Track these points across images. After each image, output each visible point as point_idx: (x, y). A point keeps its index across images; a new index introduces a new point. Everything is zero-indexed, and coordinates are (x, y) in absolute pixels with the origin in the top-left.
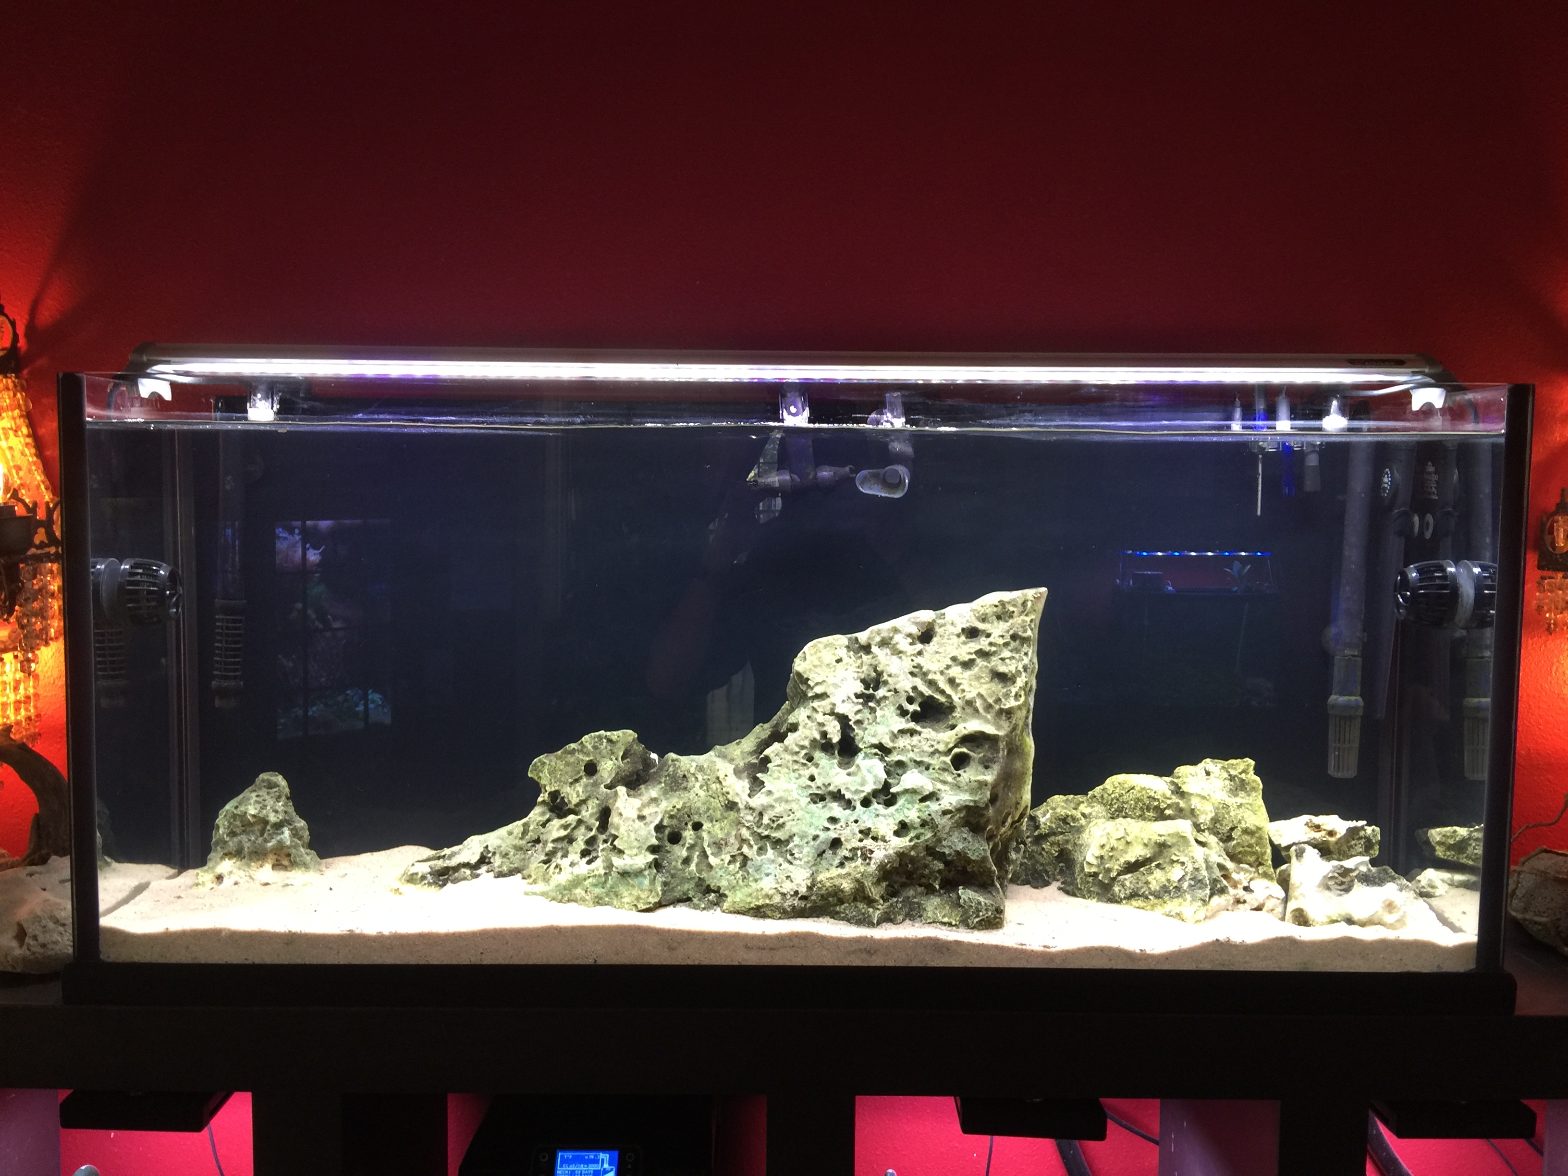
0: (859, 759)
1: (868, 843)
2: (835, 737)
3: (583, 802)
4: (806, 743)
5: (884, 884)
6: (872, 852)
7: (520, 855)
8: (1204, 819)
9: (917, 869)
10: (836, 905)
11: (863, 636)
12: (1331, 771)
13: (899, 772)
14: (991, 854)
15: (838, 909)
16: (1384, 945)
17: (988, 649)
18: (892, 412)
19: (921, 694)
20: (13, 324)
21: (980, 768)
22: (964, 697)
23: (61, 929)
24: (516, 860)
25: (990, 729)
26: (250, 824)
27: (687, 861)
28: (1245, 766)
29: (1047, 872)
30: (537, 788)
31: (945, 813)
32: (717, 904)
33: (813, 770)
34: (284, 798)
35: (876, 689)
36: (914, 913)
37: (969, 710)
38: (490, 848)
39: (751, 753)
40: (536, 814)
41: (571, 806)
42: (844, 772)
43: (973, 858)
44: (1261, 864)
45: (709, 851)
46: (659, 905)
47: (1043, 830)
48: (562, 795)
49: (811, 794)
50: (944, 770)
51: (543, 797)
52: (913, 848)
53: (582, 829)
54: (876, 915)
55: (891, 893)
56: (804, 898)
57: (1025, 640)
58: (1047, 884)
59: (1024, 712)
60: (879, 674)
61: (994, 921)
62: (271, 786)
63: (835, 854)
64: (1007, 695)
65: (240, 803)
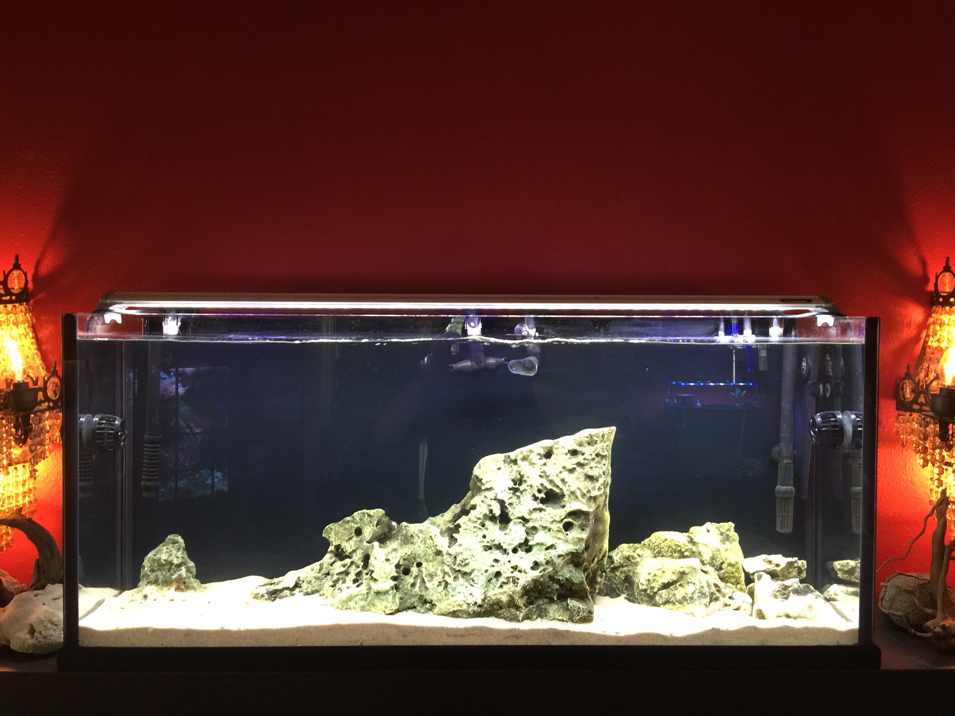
0: (511, 525)
1: (516, 574)
2: (497, 512)
3: (354, 551)
4: (481, 516)
5: (526, 597)
6: (518, 579)
7: (318, 582)
8: (707, 557)
9: (544, 589)
10: (498, 610)
11: (513, 455)
12: (778, 529)
13: (534, 532)
14: (586, 579)
15: (499, 612)
16: (807, 630)
17: (582, 461)
18: (528, 325)
19: (546, 488)
20: (25, 274)
21: (579, 530)
22: (570, 489)
23: (55, 627)
24: (316, 585)
25: (585, 508)
26: (163, 565)
27: (413, 585)
28: (729, 527)
29: (618, 589)
30: (327, 543)
31: (559, 556)
32: (431, 610)
33: (484, 532)
34: (182, 549)
35: (520, 484)
36: (542, 614)
37: (572, 497)
38: (300, 579)
39: (450, 522)
40: (328, 558)
41: (347, 554)
42: (502, 533)
43: (575, 582)
44: (738, 583)
45: (426, 579)
46: (398, 611)
47: (616, 564)
48: (342, 547)
49: (484, 546)
50: (559, 531)
51: (331, 548)
52: (542, 576)
53: (354, 567)
54: (521, 616)
55: (530, 603)
56: (480, 606)
57: (603, 457)
58: (618, 595)
59: (604, 498)
60: (522, 476)
61: (587, 618)
62: (174, 542)
63: (497, 580)
64: (594, 488)
65: (157, 553)
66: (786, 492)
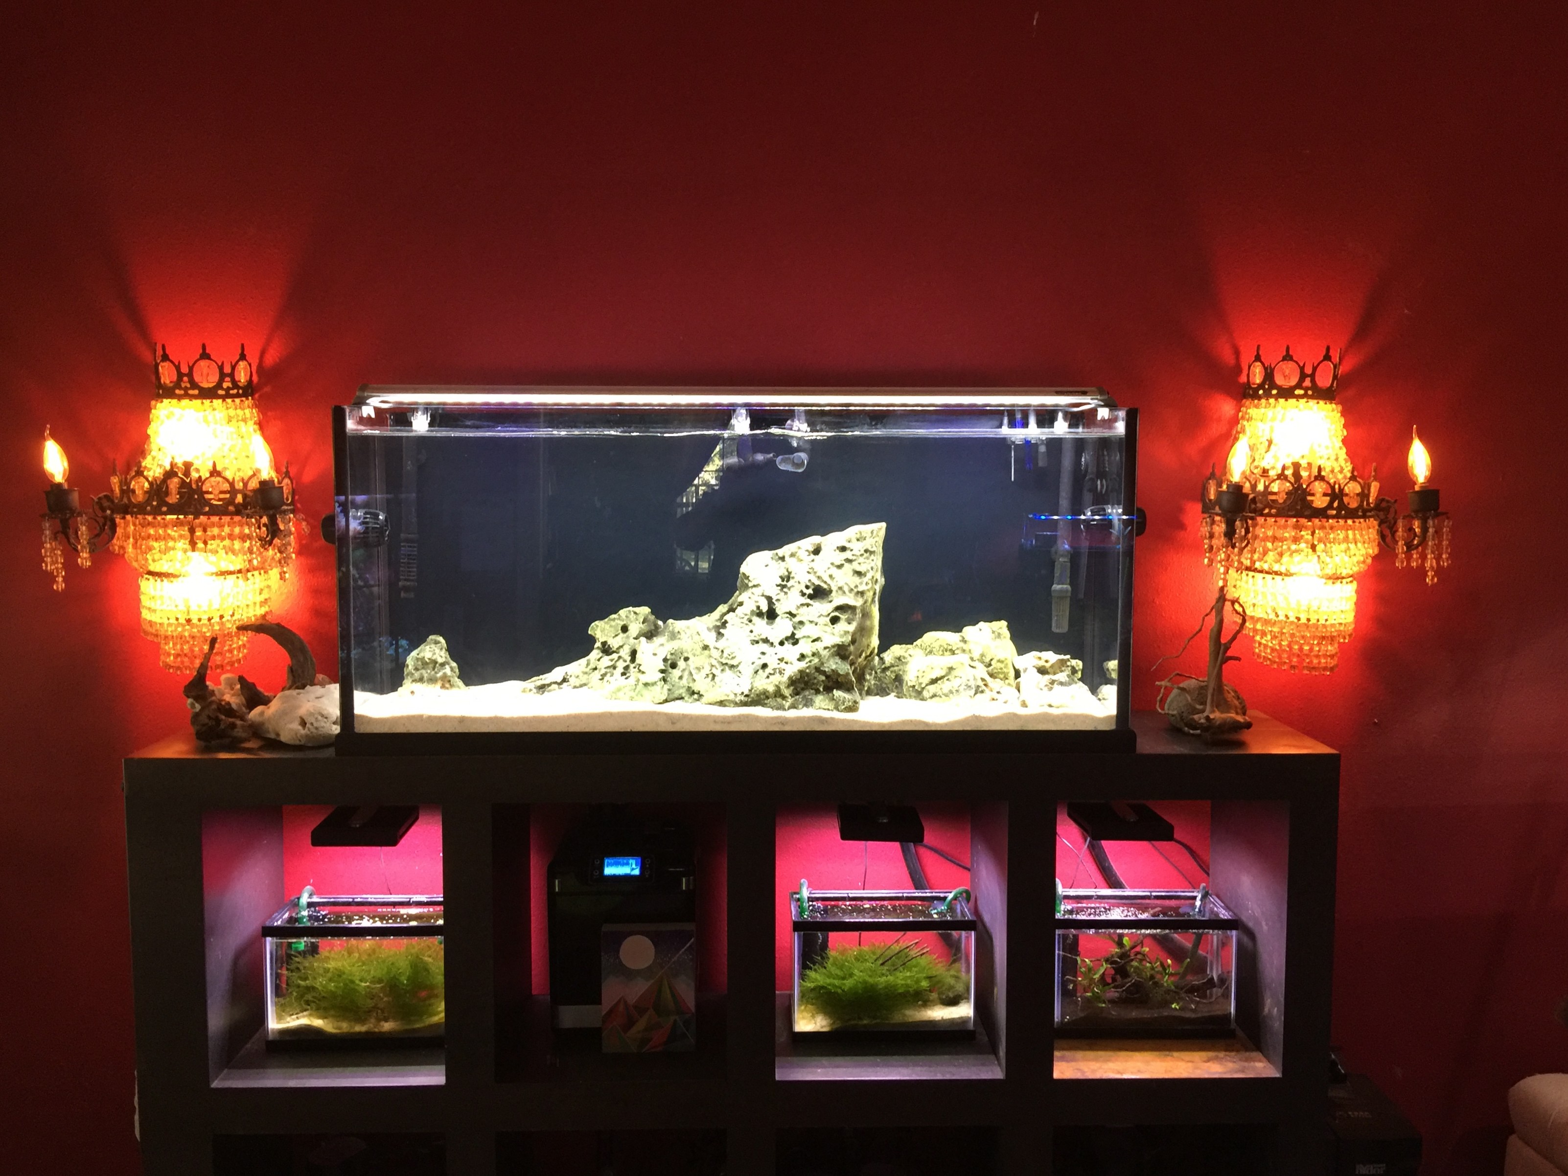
0: (778, 620)
1: (783, 665)
2: (765, 608)
3: (621, 647)
4: (749, 613)
5: (792, 688)
6: (784, 670)
7: (586, 676)
8: (976, 656)
9: (810, 680)
10: (764, 700)
11: (781, 552)
13: (801, 626)
14: (853, 673)
15: (766, 702)
17: (851, 557)
18: (799, 420)
19: (813, 584)
21: (846, 624)
22: (837, 585)
23: (325, 720)
24: (584, 679)
25: (852, 603)
26: (427, 663)
27: (681, 678)
28: (1002, 626)
29: (888, 688)
30: (592, 640)
31: (825, 648)
32: (698, 700)
33: (751, 626)
34: (444, 650)
35: (788, 581)
36: (808, 703)
37: (840, 592)
38: (568, 674)
39: (717, 621)
40: (595, 654)
41: (614, 649)
42: (769, 627)
43: (841, 673)
44: (1007, 679)
45: (693, 672)
46: (666, 701)
47: (887, 664)
48: (609, 643)
49: (751, 640)
50: (825, 625)
51: (598, 644)
52: (808, 668)
53: (621, 660)
54: (787, 705)
55: (796, 693)
56: (747, 696)
57: (872, 553)
58: (888, 694)
59: (871, 593)
60: (790, 573)
62: (437, 643)
63: (764, 672)
64: (861, 583)
65: (420, 652)
66: (1061, 591)
